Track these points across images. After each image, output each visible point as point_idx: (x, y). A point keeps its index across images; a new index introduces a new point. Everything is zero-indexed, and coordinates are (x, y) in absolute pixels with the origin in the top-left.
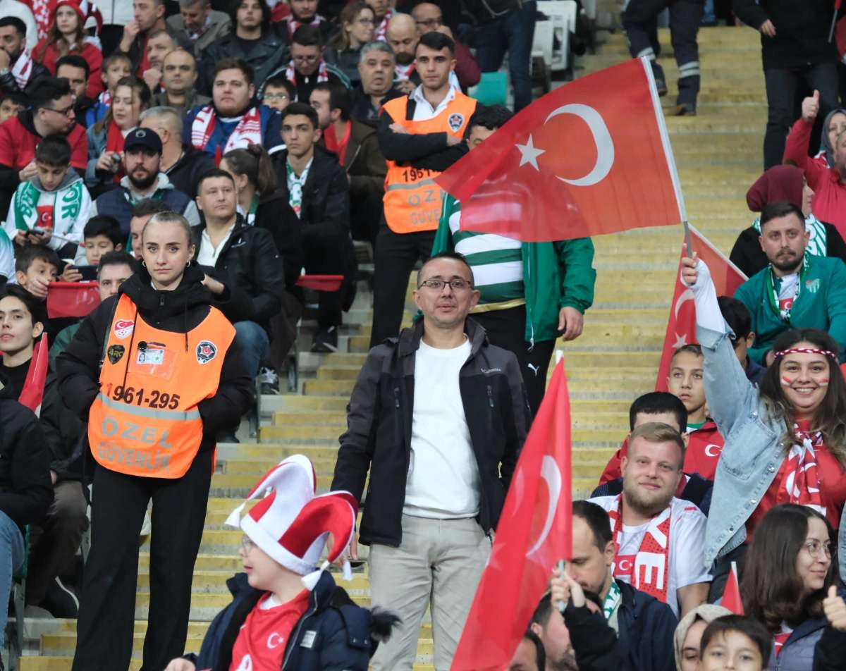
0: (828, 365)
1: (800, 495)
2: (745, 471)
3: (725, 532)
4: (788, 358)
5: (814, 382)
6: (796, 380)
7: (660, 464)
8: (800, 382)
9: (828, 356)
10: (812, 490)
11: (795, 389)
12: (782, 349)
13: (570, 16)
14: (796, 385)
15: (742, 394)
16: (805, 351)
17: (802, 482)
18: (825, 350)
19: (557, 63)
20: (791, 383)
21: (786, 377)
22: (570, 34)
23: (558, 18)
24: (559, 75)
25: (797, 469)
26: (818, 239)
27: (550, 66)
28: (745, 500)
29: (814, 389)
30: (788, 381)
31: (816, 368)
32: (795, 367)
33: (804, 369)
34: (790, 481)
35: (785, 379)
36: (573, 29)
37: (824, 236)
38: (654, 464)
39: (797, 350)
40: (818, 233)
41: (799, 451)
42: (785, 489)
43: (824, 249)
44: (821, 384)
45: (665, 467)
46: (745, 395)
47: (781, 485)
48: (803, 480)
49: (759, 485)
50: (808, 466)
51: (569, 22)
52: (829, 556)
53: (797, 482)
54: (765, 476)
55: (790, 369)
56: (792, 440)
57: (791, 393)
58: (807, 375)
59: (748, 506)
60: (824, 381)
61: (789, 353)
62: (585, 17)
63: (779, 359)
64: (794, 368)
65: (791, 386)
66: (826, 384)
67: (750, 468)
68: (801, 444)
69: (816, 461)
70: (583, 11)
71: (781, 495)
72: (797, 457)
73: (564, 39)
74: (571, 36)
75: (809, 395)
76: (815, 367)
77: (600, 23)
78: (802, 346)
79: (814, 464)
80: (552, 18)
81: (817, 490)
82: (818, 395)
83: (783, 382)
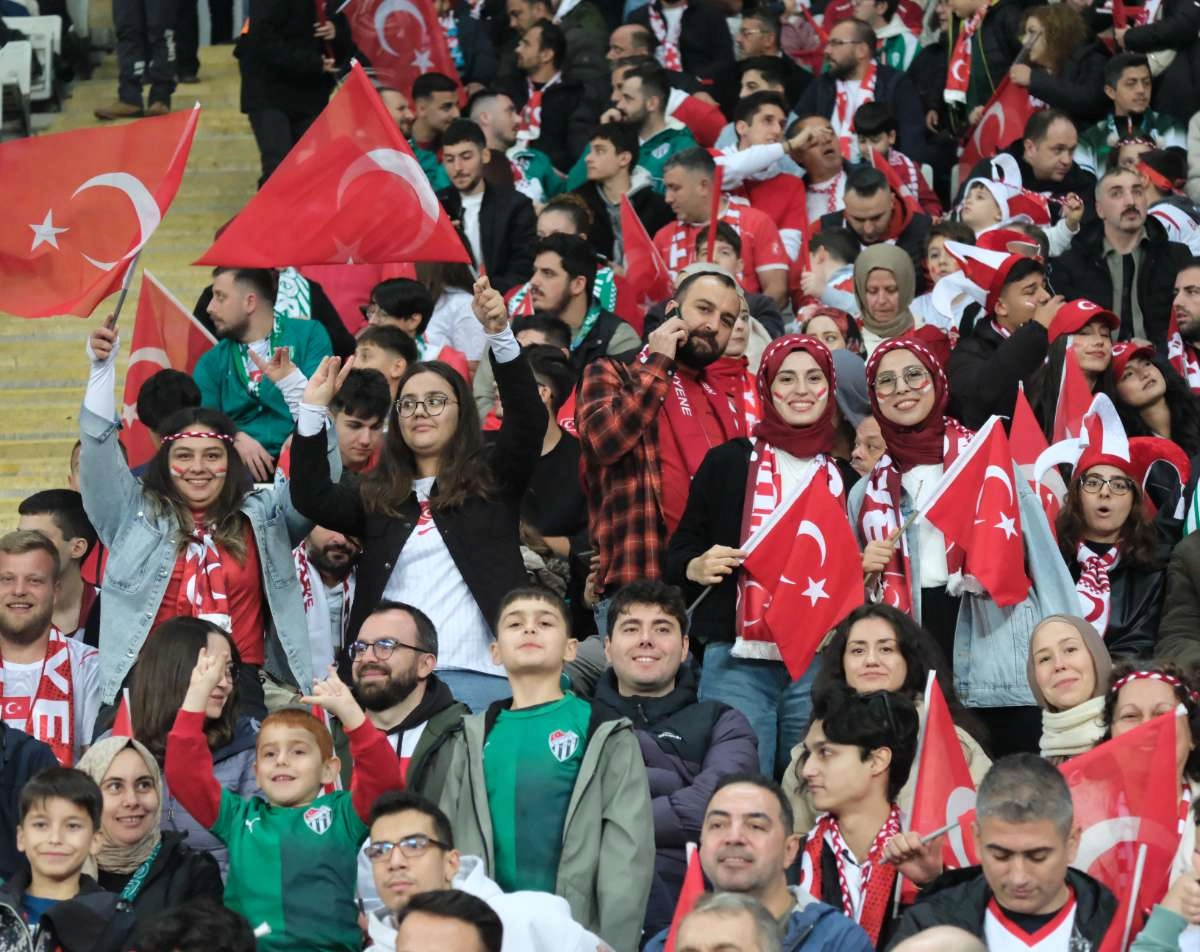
0: (225, 452)
1: (203, 602)
2: (133, 581)
3: (125, 659)
4: (179, 443)
5: (210, 472)
6: (187, 470)
7: (29, 579)
8: (193, 472)
9: (225, 441)
10: (217, 596)
11: (187, 480)
12: (172, 433)
13: (53, 34)
14: (188, 476)
15: (125, 494)
16: (199, 436)
17: (205, 587)
18: (222, 434)
19: (38, 91)
20: (182, 473)
21: (176, 466)
22: (55, 56)
23: (40, 37)
24: (40, 107)
25: (198, 570)
26: (300, 296)
27: (29, 95)
28: (141, 615)
29: (209, 480)
30: (179, 471)
31: (211, 456)
32: (187, 455)
33: (198, 457)
34: (191, 586)
35: (176, 469)
36: (57, 49)
37: (307, 294)
38: (20, 580)
39: (189, 434)
40: (300, 290)
41: (196, 551)
42: (186, 596)
43: (307, 309)
44: (218, 475)
45: (35, 581)
46: (129, 495)
47: (181, 593)
48: (205, 584)
49: (153, 595)
50: (210, 567)
51: (52, 42)
52: (231, 680)
53: (199, 588)
54: (157, 583)
55: (181, 456)
56: (187, 539)
57: (183, 485)
58: (202, 463)
59: (143, 623)
60: (222, 470)
61: (180, 437)
62: (75, 34)
63: (169, 444)
64: (185, 456)
65: (182, 477)
66: (224, 474)
67: (138, 578)
68: (200, 541)
69: (220, 560)
70: (71, 28)
71: (181, 604)
72: (196, 558)
73: (46, 61)
74: (56, 59)
75: (203, 487)
76: (209, 454)
77: (95, 42)
78: (195, 429)
79: (218, 565)
80: (32, 38)
81: (223, 597)
82: (215, 487)
83: (173, 472)
